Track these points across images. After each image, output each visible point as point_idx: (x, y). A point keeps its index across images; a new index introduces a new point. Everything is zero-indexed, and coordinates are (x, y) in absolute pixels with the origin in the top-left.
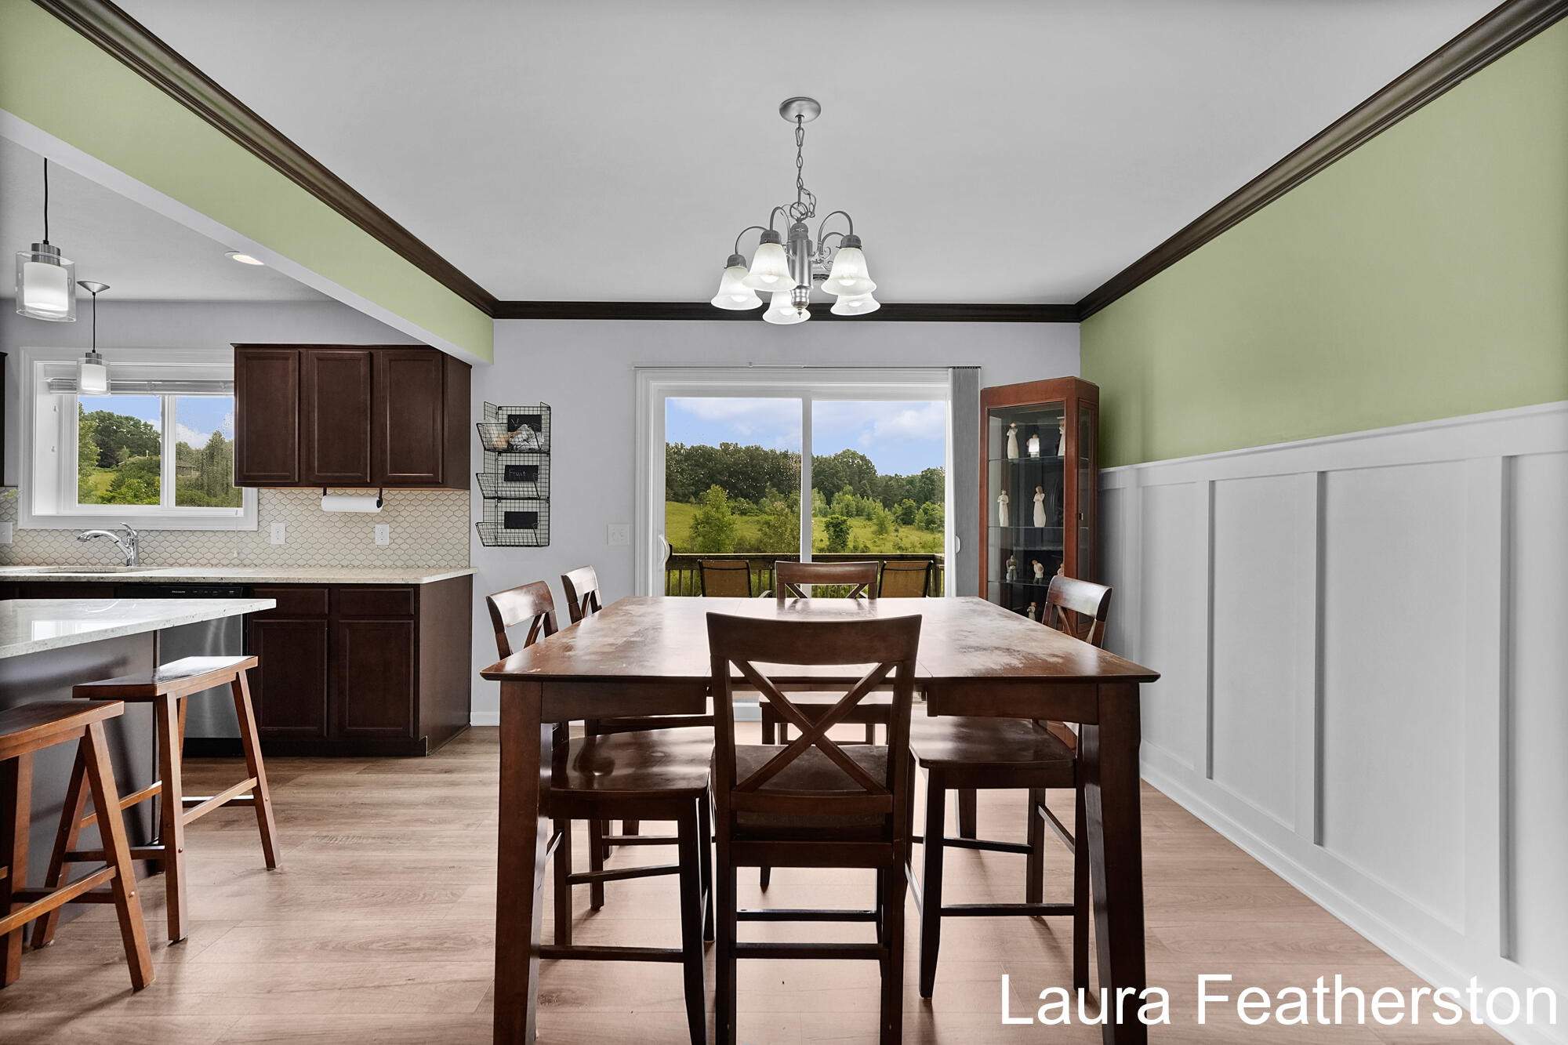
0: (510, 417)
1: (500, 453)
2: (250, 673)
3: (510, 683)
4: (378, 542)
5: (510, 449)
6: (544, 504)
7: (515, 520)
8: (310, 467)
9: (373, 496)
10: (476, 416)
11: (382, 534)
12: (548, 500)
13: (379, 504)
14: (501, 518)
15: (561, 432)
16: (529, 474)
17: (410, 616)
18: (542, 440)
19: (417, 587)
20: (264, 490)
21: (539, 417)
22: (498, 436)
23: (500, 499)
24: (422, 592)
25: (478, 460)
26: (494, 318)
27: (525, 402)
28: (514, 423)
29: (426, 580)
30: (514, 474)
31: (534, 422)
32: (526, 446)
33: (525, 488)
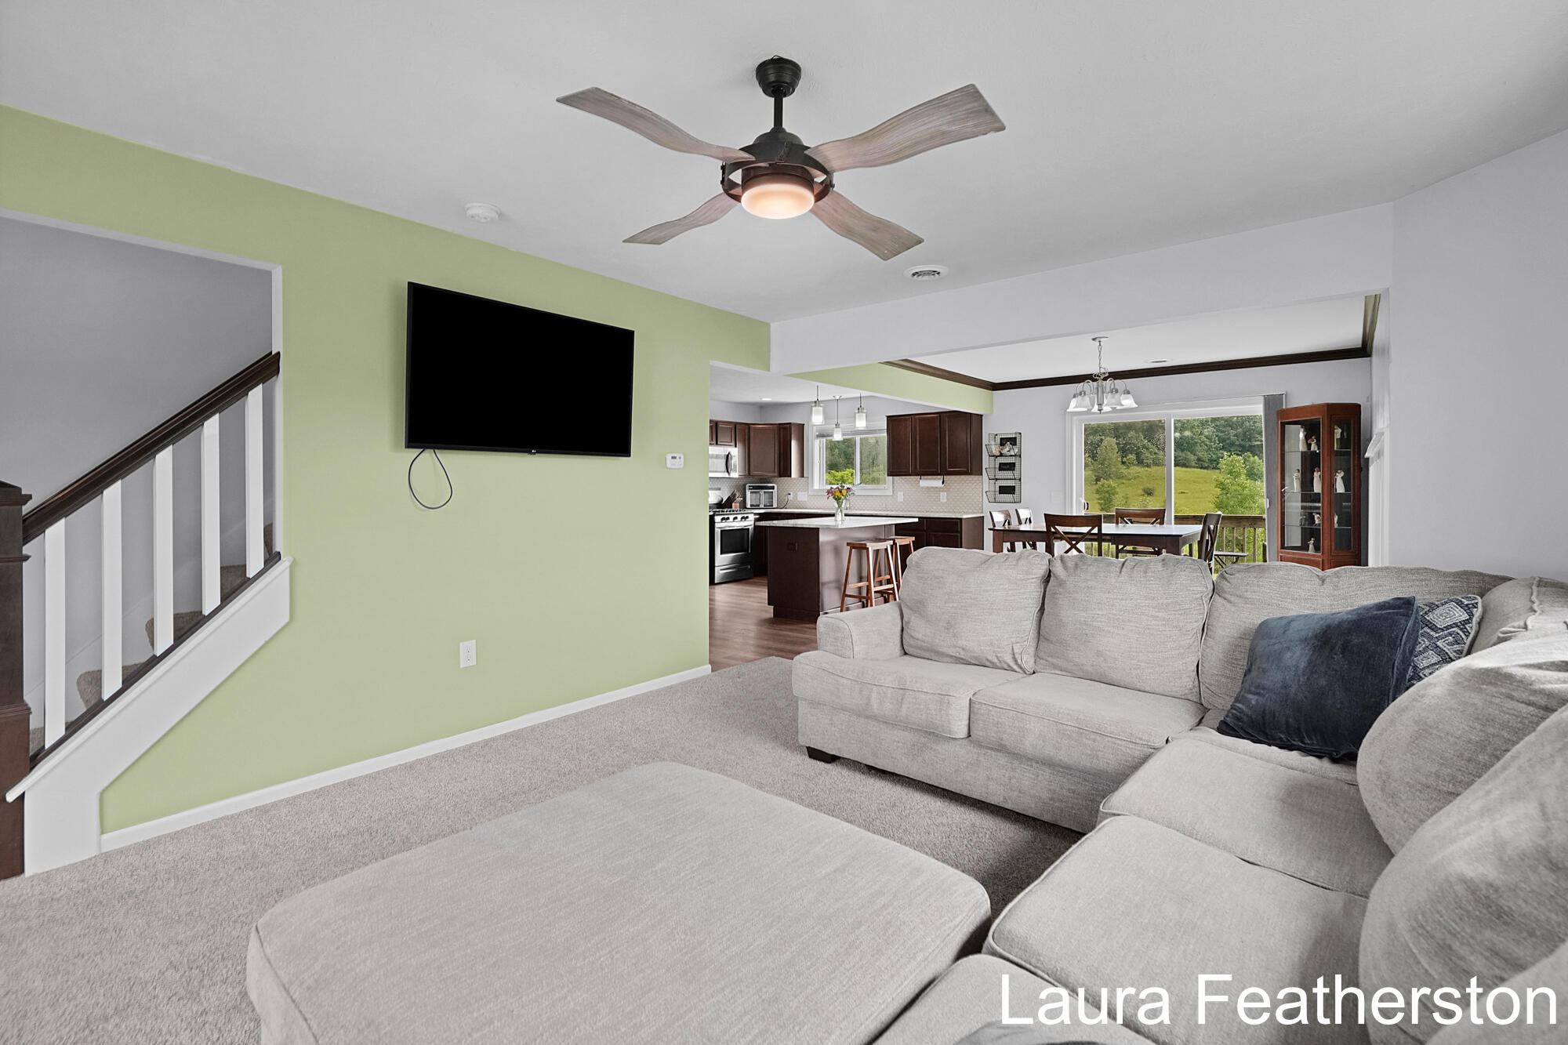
0: (1001, 439)
1: (997, 457)
2: (913, 541)
3: (997, 532)
4: (941, 501)
5: (1001, 455)
6: (1018, 481)
7: (1004, 490)
8: (916, 468)
9: (939, 479)
10: (985, 441)
11: (943, 497)
12: (1020, 480)
13: (943, 483)
14: (997, 489)
15: (1026, 445)
16: (1010, 467)
17: (957, 532)
18: (1016, 450)
19: (961, 519)
20: (895, 477)
21: (1015, 438)
22: (995, 450)
23: (997, 479)
24: (963, 521)
25: (986, 461)
26: (993, 390)
27: (1009, 432)
28: (1003, 442)
29: (965, 517)
30: (1003, 467)
31: (1013, 441)
32: (1009, 454)
33: (1008, 474)
